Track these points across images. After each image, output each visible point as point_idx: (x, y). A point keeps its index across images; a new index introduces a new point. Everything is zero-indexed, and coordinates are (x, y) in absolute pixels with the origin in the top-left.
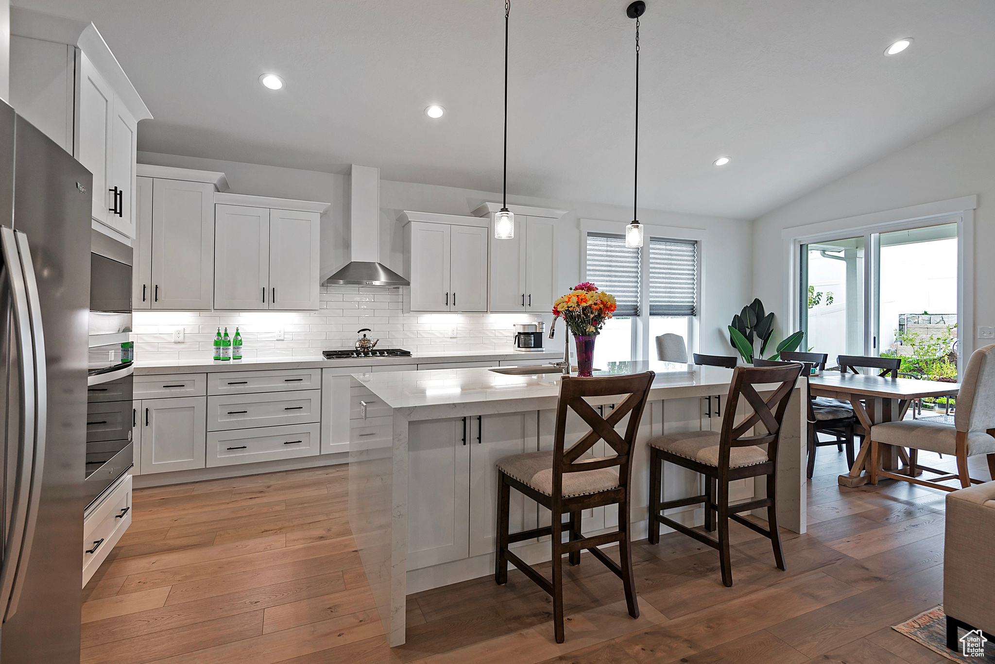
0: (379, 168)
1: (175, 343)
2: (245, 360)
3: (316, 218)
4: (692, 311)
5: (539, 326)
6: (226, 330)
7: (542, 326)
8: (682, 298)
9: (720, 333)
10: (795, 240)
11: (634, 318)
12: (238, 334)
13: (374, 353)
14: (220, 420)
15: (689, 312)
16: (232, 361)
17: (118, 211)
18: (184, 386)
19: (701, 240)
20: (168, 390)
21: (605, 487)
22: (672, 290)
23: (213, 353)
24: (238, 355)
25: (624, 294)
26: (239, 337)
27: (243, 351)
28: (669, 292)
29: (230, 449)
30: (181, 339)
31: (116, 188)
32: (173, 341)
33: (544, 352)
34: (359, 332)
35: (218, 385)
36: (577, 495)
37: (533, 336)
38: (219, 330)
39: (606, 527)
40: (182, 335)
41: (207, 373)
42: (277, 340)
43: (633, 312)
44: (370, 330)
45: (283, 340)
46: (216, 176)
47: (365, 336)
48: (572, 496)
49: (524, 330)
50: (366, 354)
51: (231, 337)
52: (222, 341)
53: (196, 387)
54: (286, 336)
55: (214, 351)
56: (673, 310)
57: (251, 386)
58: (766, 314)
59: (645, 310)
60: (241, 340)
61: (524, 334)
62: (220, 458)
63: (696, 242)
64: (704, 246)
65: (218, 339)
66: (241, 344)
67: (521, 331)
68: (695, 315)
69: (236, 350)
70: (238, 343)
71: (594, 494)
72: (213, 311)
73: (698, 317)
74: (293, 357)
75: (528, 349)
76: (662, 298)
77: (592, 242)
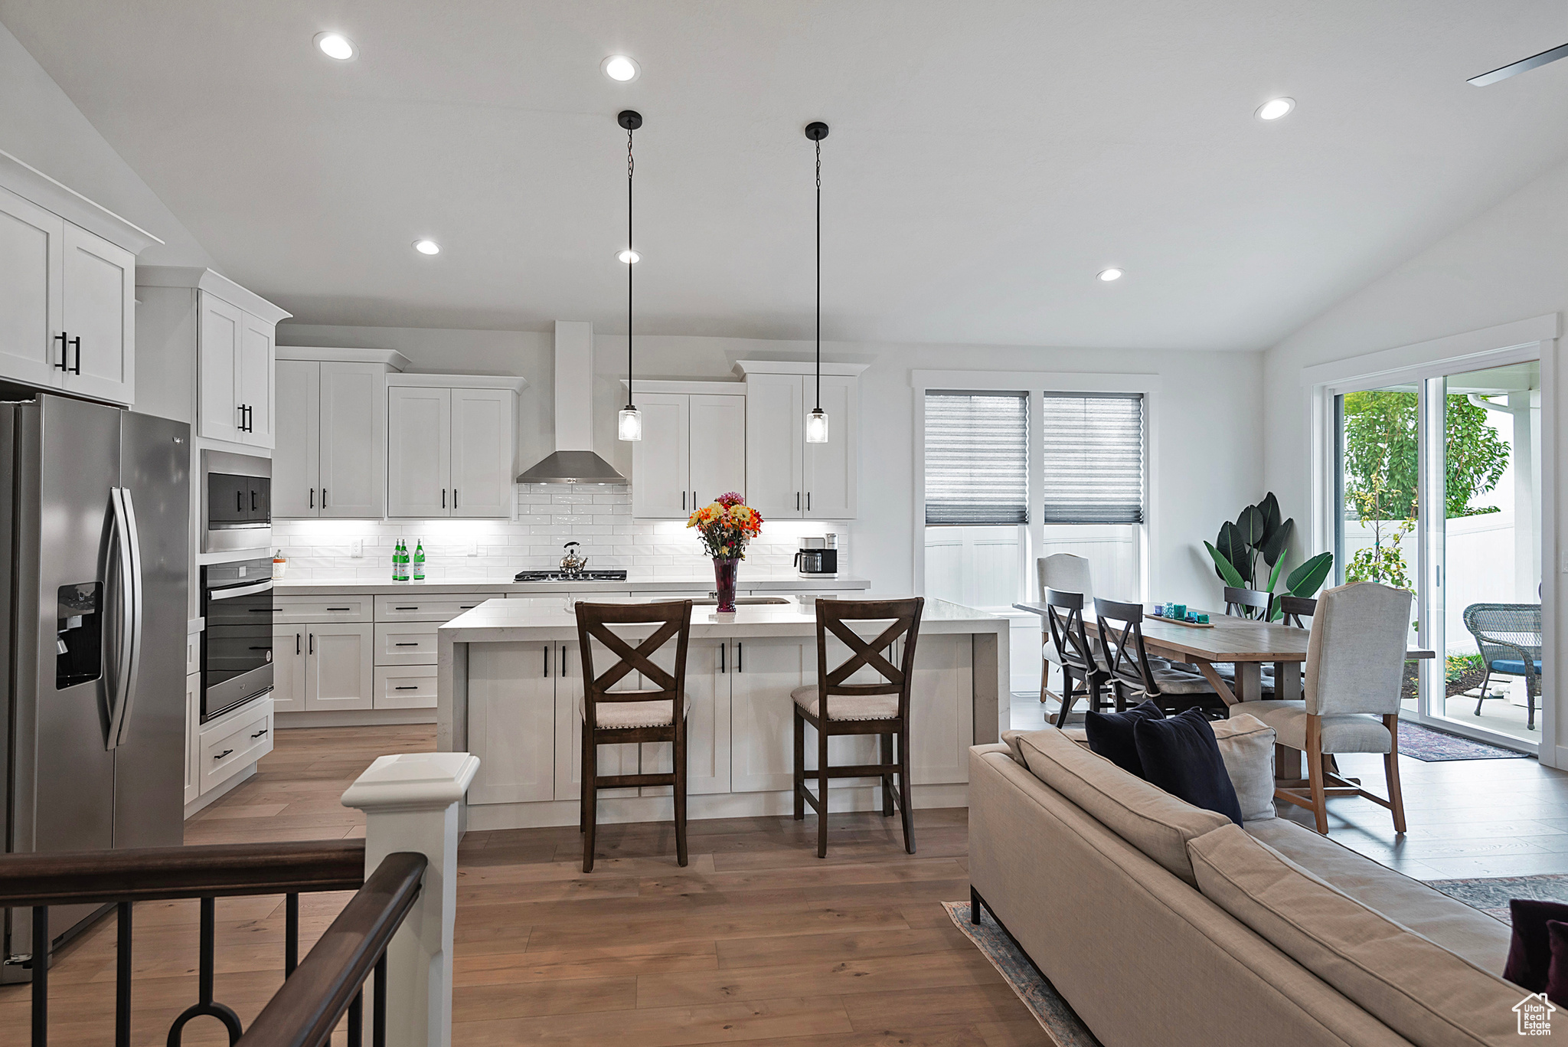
0: (592, 323)
1: (353, 557)
2: (428, 581)
3: (507, 398)
4: (1136, 514)
5: (828, 541)
6: (403, 543)
7: (833, 540)
8: (1118, 493)
9: (1193, 553)
10: (1324, 387)
11: (1021, 526)
12: (420, 547)
13: (586, 575)
14: (388, 652)
15: (1131, 516)
16: (411, 582)
17: (247, 426)
18: (348, 609)
19: (1148, 393)
20: (332, 614)
21: (650, 723)
22: (1094, 480)
23: (391, 573)
24: (419, 574)
25: (999, 487)
26: (420, 551)
27: (425, 568)
28: (1088, 484)
29: (400, 688)
30: (358, 553)
31: (244, 406)
32: (350, 555)
33: (836, 580)
34: (565, 547)
35: (386, 610)
36: (614, 728)
37: (819, 554)
38: (398, 543)
39: (733, 791)
40: (359, 548)
41: (374, 595)
42: (469, 556)
43: (1016, 516)
44: (578, 544)
45: (476, 556)
46: (387, 355)
47: (572, 552)
48: (609, 728)
49: (807, 545)
50: (576, 576)
51: (411, 552)
52: (401, 557)
53: (362, 611)
54: (479, 551)
55: (393, 568)
56: (1096, 513)
57: (422, 613)
58: (1284, 520)
59: (1036, 515)
60: (423, 555)
61: (807, 551)
62: (389, 699)
63: (1142, 395)
64: (1153, 403)
65: (396, 553)
66: (424, 561)
67: (804, 548)
68: (1142, 522)
69: (417, 568)
70: (420, 559)
71: (635, 729)
72: (386, 519)
73: (1145, 525)
74: (489, 578)
75: (811, 575)
76: (1072, 494)
77: (933, 405)
